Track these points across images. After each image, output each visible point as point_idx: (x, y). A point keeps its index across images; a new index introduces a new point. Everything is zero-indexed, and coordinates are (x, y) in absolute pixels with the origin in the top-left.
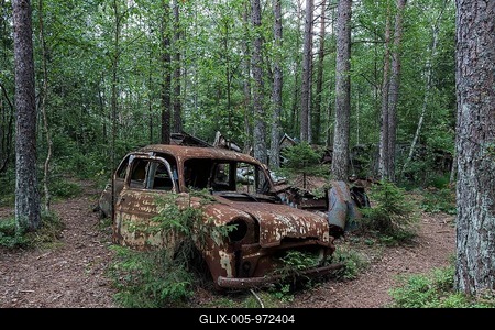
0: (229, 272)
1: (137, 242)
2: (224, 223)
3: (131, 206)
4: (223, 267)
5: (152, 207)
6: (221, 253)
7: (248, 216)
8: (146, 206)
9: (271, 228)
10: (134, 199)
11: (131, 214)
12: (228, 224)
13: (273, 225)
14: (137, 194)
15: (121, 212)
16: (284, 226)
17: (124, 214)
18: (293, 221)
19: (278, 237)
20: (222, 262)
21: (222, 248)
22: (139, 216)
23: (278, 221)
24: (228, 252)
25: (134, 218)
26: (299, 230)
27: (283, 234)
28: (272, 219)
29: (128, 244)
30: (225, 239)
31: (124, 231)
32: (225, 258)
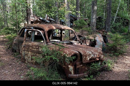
0: (72, 72)
1: (32, 61)
2: (70, 56)
3: (28, 48)
4: (70, 71)
5: (37, 49)
6: (69, 66)
7: (77, 52)
8: (35, 48)
9: (86, 56)
10: (29, 46)
11: (28, 51)
12: (72, 56)
13: (86, 55)
14: (30, 44)
15: (24, 51)
16: (90, 55)
17: (25, 52)
18: (92, 53)
19: (88, 59)
20: (70, 69)
21: (69, 64)
22: (32, 52)
23: (88, 53)
24: (72, 66)
25: (30, 53)
26: (94, 56)
27: (90, 58)
28: (86, 53)
29: (28, 62)
30: (71, 62)
31: (26, 57)
32: (71, 68)
